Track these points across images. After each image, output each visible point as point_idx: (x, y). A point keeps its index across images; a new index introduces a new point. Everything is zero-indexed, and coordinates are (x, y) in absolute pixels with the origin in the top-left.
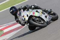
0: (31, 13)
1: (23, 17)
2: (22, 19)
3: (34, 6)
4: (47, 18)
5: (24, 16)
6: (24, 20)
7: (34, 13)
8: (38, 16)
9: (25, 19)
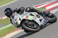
0: (24, 16)
1: (16, 20)
2: (15, 23)
3: (29, 8)
4: (42, 21)
6: (16, 24)
7: (27, 17)
8: (32, 20)
9: (17, 22)
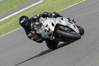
5: (47, 25)
